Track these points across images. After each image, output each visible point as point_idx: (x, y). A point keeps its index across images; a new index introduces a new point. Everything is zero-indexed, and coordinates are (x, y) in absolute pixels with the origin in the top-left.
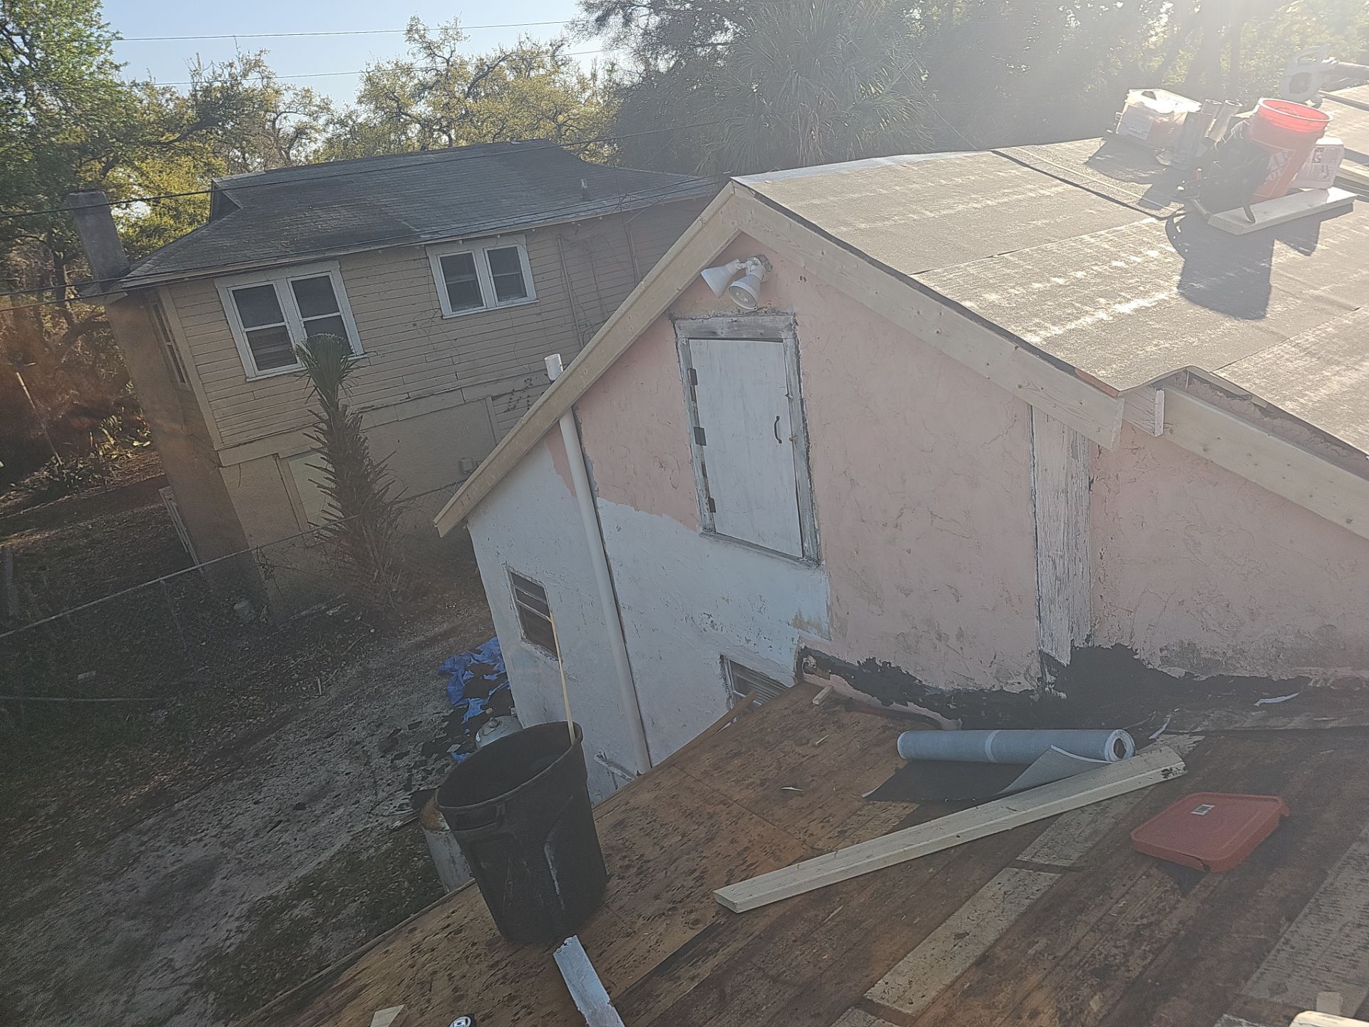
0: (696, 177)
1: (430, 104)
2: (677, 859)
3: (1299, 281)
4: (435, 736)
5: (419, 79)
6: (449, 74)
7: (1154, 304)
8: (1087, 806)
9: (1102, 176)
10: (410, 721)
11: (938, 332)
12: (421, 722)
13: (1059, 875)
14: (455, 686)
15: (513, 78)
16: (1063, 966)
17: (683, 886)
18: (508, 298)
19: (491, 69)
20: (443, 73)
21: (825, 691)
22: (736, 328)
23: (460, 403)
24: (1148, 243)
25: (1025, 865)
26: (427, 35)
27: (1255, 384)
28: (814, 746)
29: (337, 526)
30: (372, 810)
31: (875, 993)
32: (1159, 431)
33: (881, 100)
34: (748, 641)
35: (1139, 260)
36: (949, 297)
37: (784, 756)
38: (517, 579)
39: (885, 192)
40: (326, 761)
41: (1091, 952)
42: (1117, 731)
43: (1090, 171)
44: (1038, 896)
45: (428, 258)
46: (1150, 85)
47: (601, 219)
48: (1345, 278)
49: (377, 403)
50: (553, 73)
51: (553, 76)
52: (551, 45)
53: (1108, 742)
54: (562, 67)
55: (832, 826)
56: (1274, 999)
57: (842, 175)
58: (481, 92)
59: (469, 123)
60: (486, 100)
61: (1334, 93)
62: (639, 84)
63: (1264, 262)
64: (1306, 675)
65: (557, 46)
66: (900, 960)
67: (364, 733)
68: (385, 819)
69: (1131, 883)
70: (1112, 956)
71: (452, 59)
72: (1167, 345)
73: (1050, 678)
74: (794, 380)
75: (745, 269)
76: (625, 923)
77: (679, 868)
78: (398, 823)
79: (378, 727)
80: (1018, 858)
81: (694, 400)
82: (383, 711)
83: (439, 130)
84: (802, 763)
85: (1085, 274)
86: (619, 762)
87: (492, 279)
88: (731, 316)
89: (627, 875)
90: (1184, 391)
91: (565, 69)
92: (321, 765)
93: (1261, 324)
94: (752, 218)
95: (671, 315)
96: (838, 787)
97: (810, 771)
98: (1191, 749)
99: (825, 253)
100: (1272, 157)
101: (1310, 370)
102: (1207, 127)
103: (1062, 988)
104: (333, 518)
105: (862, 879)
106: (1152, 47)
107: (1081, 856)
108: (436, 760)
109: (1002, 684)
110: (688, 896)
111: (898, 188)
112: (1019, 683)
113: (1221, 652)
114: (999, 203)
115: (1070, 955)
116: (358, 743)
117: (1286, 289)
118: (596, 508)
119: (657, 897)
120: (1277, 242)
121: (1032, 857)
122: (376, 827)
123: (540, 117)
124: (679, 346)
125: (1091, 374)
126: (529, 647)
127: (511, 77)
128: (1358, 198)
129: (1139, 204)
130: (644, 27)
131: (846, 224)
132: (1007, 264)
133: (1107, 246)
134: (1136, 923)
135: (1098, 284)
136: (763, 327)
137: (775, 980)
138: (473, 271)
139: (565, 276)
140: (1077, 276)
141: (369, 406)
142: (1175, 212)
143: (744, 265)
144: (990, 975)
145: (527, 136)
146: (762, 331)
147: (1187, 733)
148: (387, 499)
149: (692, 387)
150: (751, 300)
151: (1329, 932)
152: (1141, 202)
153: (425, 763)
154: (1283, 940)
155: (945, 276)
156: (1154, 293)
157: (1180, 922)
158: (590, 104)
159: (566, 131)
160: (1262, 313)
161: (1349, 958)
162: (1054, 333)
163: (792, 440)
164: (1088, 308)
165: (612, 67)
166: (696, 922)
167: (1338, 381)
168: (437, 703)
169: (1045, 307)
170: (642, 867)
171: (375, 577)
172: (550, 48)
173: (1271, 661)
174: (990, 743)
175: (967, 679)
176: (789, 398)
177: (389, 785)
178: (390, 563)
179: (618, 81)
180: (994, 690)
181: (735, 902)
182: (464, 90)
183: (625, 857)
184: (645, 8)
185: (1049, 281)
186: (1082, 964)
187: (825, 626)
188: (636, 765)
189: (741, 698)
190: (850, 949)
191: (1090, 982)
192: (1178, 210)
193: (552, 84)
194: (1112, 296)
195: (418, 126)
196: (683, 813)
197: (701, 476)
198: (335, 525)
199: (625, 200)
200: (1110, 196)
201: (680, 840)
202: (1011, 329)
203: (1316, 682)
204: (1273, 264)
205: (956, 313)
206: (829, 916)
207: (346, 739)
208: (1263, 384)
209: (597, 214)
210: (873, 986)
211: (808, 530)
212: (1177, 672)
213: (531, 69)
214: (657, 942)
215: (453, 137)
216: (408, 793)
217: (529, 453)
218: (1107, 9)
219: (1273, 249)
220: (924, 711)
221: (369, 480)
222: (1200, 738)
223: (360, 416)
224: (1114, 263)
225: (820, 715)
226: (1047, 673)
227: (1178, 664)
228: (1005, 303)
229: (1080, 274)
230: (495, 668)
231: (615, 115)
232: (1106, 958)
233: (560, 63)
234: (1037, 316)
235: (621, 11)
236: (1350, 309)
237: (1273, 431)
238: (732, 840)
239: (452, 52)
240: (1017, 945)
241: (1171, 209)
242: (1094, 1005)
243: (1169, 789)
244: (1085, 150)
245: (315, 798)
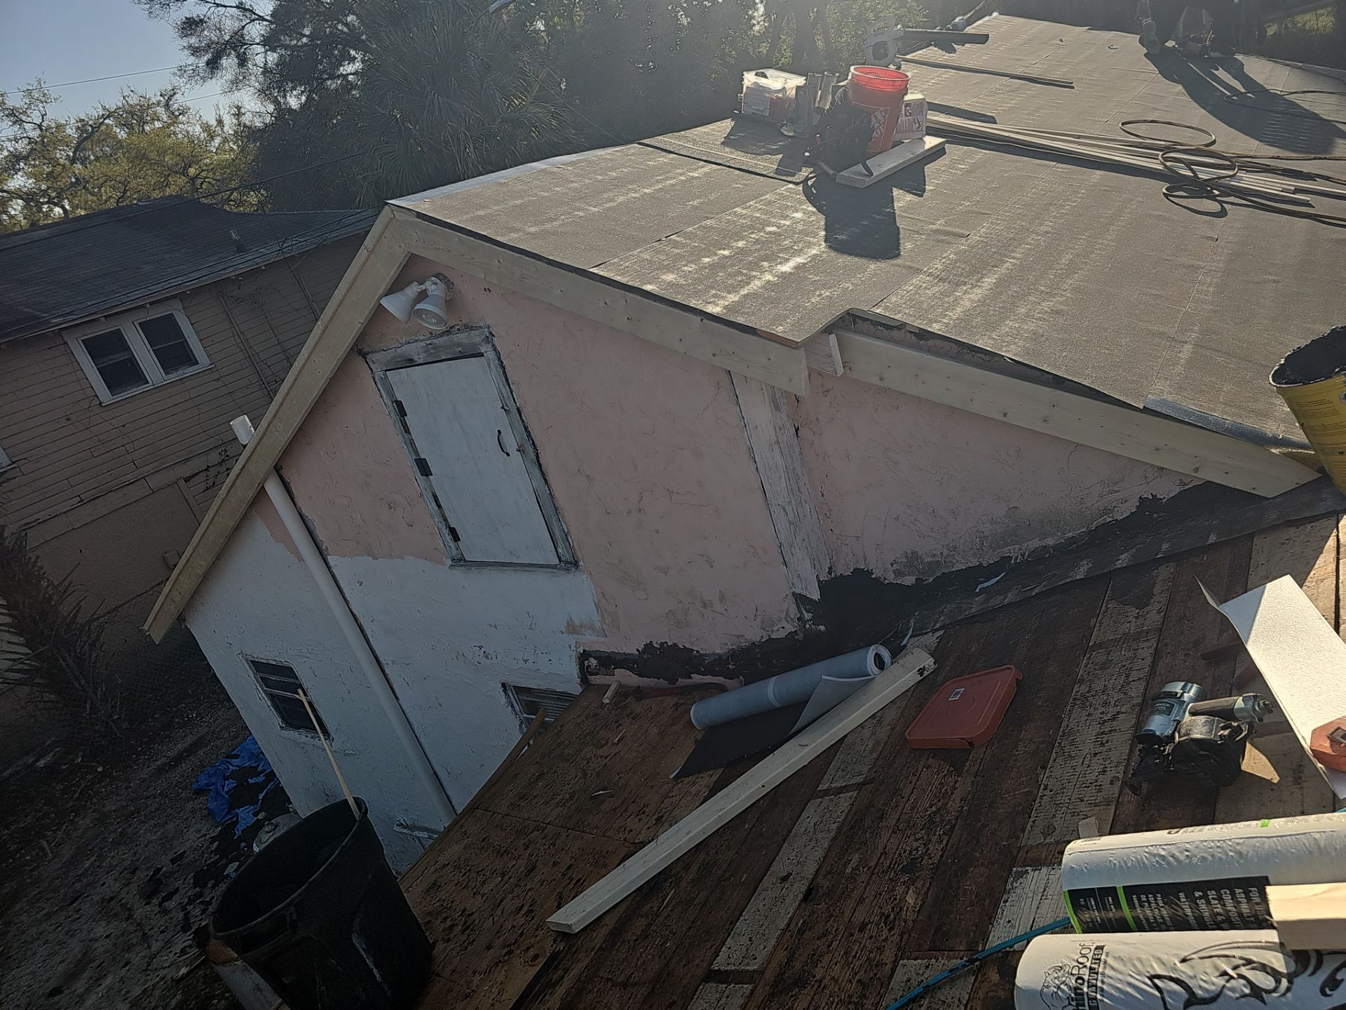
0: (359, 211)
1: (29, 175)
2: (501, 901)
3: (919, 220)
4: (206, 861)
5: (8, 151)
6: (45, 140)
7: (809, 260)
8: (865, 721)
9: (739, 152)
10: (171, 855)
11: (628, 319)
12: (185, 852)
13: (857, 792)
14: (216, 801)
15: (125, 136)
16: (878, 873)
17: (513, 926)
18: (177, 370)
19: (96, 129)
20: (38, 140)
21: (613, 688)
22: (432, 351)
23: (147, 494)
24: (792, 206)
25: (826, 793)
26: (7, 102)
27: (905, 314)
28: (614, 744)
29: (25, 664)
30: (148, 966)
31: (720, 963)
32: (840, 371)
33: (526, 111)
34: (526, 661)
35: (788, 223)
36: (630, 283)
37: (588, 763)
38: (258, 666)
39: (546, 194)
40: (76, 931)
41: (897, 852)
42: (873, 646)
43: (727, 149)
44: (843, 818)
45: (66, 343)
46: (761, 66)
47: (264, 268)
48: (954, 211)
49: (42, 516)
50: (172, 124)
51: (172, 128)
52: (161, 95)
53: (868, 658)
54: (181, 117)
55: (648, 816)
56: (1048, 841)
57: (501, 184)
58: (89, 156)
59: (83, 191)
60: (98, 164)
61: (908, 57)
62: (273, 124)
63: (888, 208)
64: (1007, 555)
65: (169, 97)
66: (737, 922)
67: (117, 885)
68: (167, 970)
69: (915, 779)
70: (915, 850)
71: (44, 124)
72: (828, 294)
73: (807, 616)
74: (506, 391)
75: (425, 290)
76: (461, 985)
77: (505, 910)
78: (184, 971)
79: (133, 872)
80: (819, 788)
81: (407, 430)
82: (135, 853)
83: (47, 203)
84: (606, 764)
85: (745, 243)
86: (422, 825)
87: (151, 352)
88: (424, 340)
89: (452, 936)
90: (852, 331)
91: (184, 119)
92: (71, 936)
93: (898, 261)
94: (419, 238)
95: (359, 350)
96: (645, 777)
97: (615, 769)
98: (936, 645)
99: (501, 261)
100: (872, 116)
101: (944, 294)
102: (815, 98)
103: (880, 894)
104: (18, 656)
105: (686, 857)
106: (757, 34)
107: (870, 769)
108: (213, 888)
109: (768, 633)
110: (522, 934)
111: (558, 189)
112: (783, 628)
113: (939, 553)
114: (655, 190)
115: (881, 861)
116: (112, 899)
117: (911, 228)
118: (329, 568)
119: (489, 948)
120: (894, 189)
121: (831, 783)
122: (158, 983)
123: (167, 173)
124: (376, 380)
125: (771, 332)
126: (292, 734)
127: (122, 134)
128: (947, 142)
129: (776, 173)
130: (262, 65)
131: (515, 230)
132: (676, 245)
133: (758, 215)
134: (928, 813)
135: (759, 250)
136: (459, 345)
137: (624, 985)
138: (126, 348)
139: (238, 334)
140: (739, 246)
141: (33, 520)
142: (808, 176)
143: (423, 287)
144: (819, 905)
145: (156, 194)
146: (460, 349)
147: (930, 632)
148: (81, 619)
149: (402, 418)
150: (440, 321)
151: (1074, 768)
152: (777, 171)
153: (200, 895)
154: (1042, 787)
155: (622, 265)
156: (806, 250)
157: (961, 800)
158: (220, 151)
159: (202, 184)
160: (897, 252)
161: (1094, 784)
162: (731, 300)
163: (519, 451)
164: (754, 273)
165: (239, 111)
166: (535, 957)
167: (970, 297)
168: (199, 826)
169: (718, 278)
170: (465, 922)
171: (88, 708)
172: (162, 99)
173: (978, 550)
174: (772, 690)
175: (738, 637)
176: (505, 410)
177: (162, 932)
178: (104, 689)
179: (248, 123)
180: (763, 640)
181: (569, 923)
182: (67, 155)
183: (446, 918)
184: (259, 46)
185: (716, 255)
186: (892, 866)
187: (598, 625)
188: (441, 822)
189: (532, 719)
190: (690, 928)
191: (902, 880)
192: (810, 174)
193: (172, 136)
194: (773, 258)
195: (20, 202)
196: (497, 853)
197: (436, 507)
198: (21, 663)
199: (285, 245)
200: (750, 170)
201: (502, 880)
202: (693, 303)
203: (1016, 558)
204: (895, 208)
205: (640, 298)
206: (663, 904)
207: (97, 898)
208: (911, 313)
209: (257, 264)
210: (718, 955)
211: (558, 535)
212: (909, 580)
213: (144, 123)
214: (499, 993)
215: (68, 207)
216: (189, 934)
217: (237, 528)
218: (710, 4)
219: (893, 196)
220: (708, 679)
221: (53, 603)
222: (941, 633)
223: (23, 534)
224: (769, 229)
225: (613, 712)
226: (804, 612)
227: (909, 573)
228: (682, 281)
229: (741, 244)
230: (260, 768)
231: (253, 161)
232: (910, 853)
233: (177, 113)
234: (712, 288)
235: (233, 52)
236: (962, 236)
237: (929, 351)
238: (554, 863)
239: (43, 116)
240: (835, 869)
241: (804, 174)
242: (910, 899)
243: (927, 685)
244: (718, 132)
245: (72, 976)
